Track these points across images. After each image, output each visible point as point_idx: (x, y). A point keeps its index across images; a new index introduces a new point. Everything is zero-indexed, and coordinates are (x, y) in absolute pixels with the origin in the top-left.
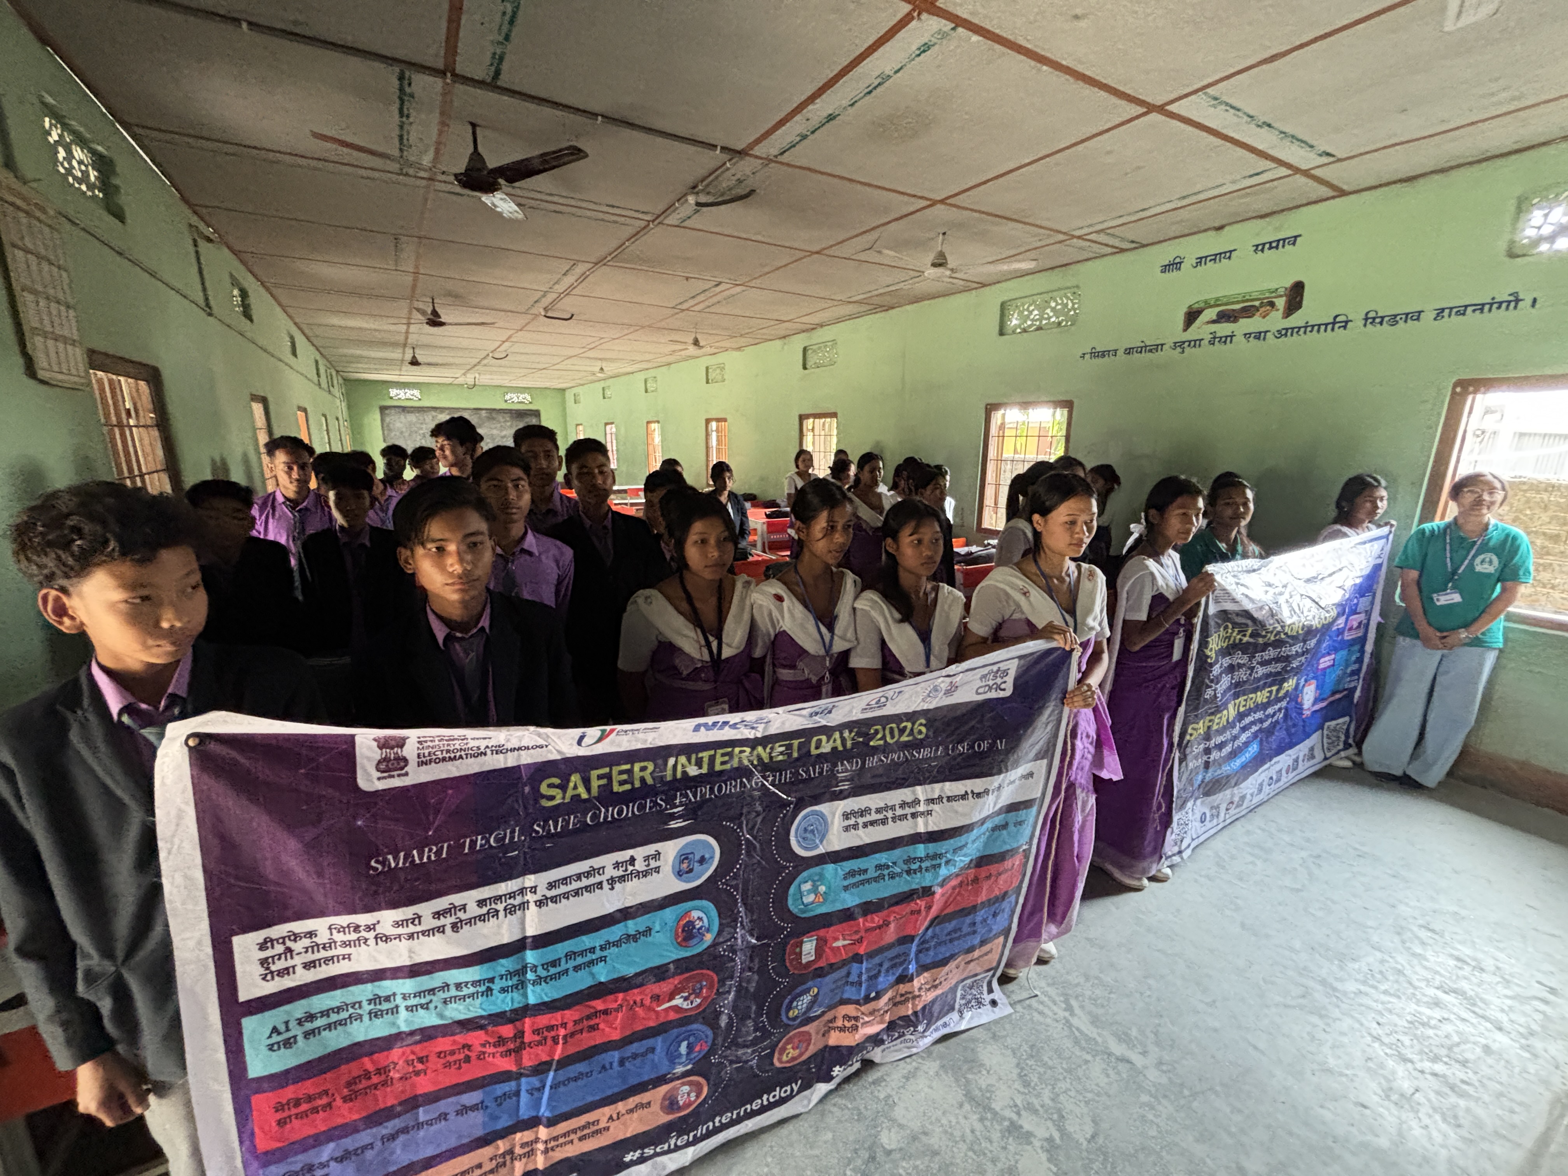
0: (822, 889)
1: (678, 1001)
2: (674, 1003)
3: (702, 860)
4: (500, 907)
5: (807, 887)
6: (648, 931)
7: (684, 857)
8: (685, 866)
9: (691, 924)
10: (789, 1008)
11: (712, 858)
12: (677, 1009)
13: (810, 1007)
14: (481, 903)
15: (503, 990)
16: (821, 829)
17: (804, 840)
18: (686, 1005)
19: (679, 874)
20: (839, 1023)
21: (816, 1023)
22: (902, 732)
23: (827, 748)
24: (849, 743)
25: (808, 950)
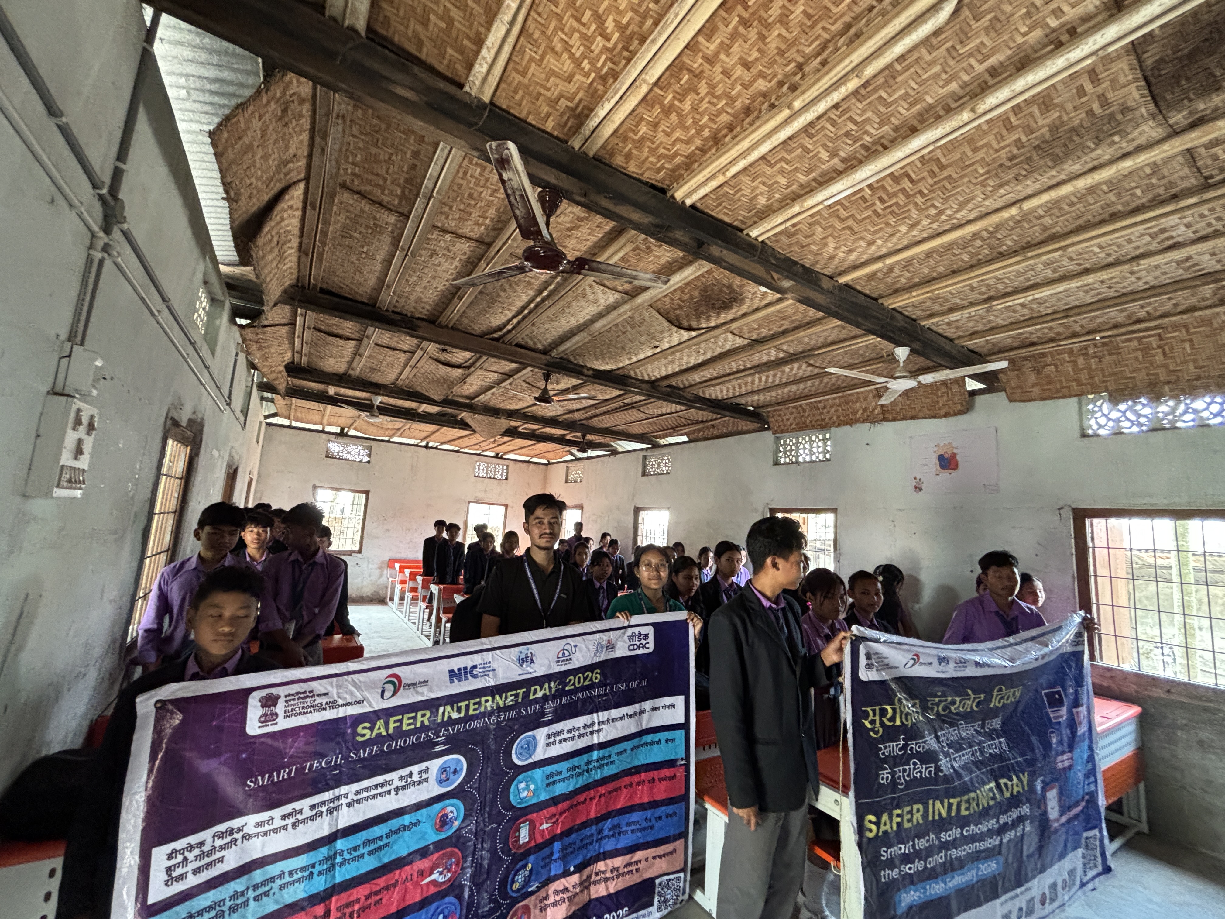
0: (532, 787)
1: (435, 876)
2: (433, 877)
3: (455, 772)
4: (324, 809)
5: (522, 786)
6: (418, 823)
7: (443, 770)
8: (444, 776)
9: (446, 816)
10: (513, 882)
11: (462, 769)
12: (434, 882)
13: (527, 882)
14: (312, 807)
15: (320, 873)
16: (531, 747)
17: (519, 755)
18: (441, 879)
19: (440, 782)
20: (551, 900)
21: (533, 898)
22: (585, 679)
23: (539, 694)
24: (553, 690)
25: (524, 835)
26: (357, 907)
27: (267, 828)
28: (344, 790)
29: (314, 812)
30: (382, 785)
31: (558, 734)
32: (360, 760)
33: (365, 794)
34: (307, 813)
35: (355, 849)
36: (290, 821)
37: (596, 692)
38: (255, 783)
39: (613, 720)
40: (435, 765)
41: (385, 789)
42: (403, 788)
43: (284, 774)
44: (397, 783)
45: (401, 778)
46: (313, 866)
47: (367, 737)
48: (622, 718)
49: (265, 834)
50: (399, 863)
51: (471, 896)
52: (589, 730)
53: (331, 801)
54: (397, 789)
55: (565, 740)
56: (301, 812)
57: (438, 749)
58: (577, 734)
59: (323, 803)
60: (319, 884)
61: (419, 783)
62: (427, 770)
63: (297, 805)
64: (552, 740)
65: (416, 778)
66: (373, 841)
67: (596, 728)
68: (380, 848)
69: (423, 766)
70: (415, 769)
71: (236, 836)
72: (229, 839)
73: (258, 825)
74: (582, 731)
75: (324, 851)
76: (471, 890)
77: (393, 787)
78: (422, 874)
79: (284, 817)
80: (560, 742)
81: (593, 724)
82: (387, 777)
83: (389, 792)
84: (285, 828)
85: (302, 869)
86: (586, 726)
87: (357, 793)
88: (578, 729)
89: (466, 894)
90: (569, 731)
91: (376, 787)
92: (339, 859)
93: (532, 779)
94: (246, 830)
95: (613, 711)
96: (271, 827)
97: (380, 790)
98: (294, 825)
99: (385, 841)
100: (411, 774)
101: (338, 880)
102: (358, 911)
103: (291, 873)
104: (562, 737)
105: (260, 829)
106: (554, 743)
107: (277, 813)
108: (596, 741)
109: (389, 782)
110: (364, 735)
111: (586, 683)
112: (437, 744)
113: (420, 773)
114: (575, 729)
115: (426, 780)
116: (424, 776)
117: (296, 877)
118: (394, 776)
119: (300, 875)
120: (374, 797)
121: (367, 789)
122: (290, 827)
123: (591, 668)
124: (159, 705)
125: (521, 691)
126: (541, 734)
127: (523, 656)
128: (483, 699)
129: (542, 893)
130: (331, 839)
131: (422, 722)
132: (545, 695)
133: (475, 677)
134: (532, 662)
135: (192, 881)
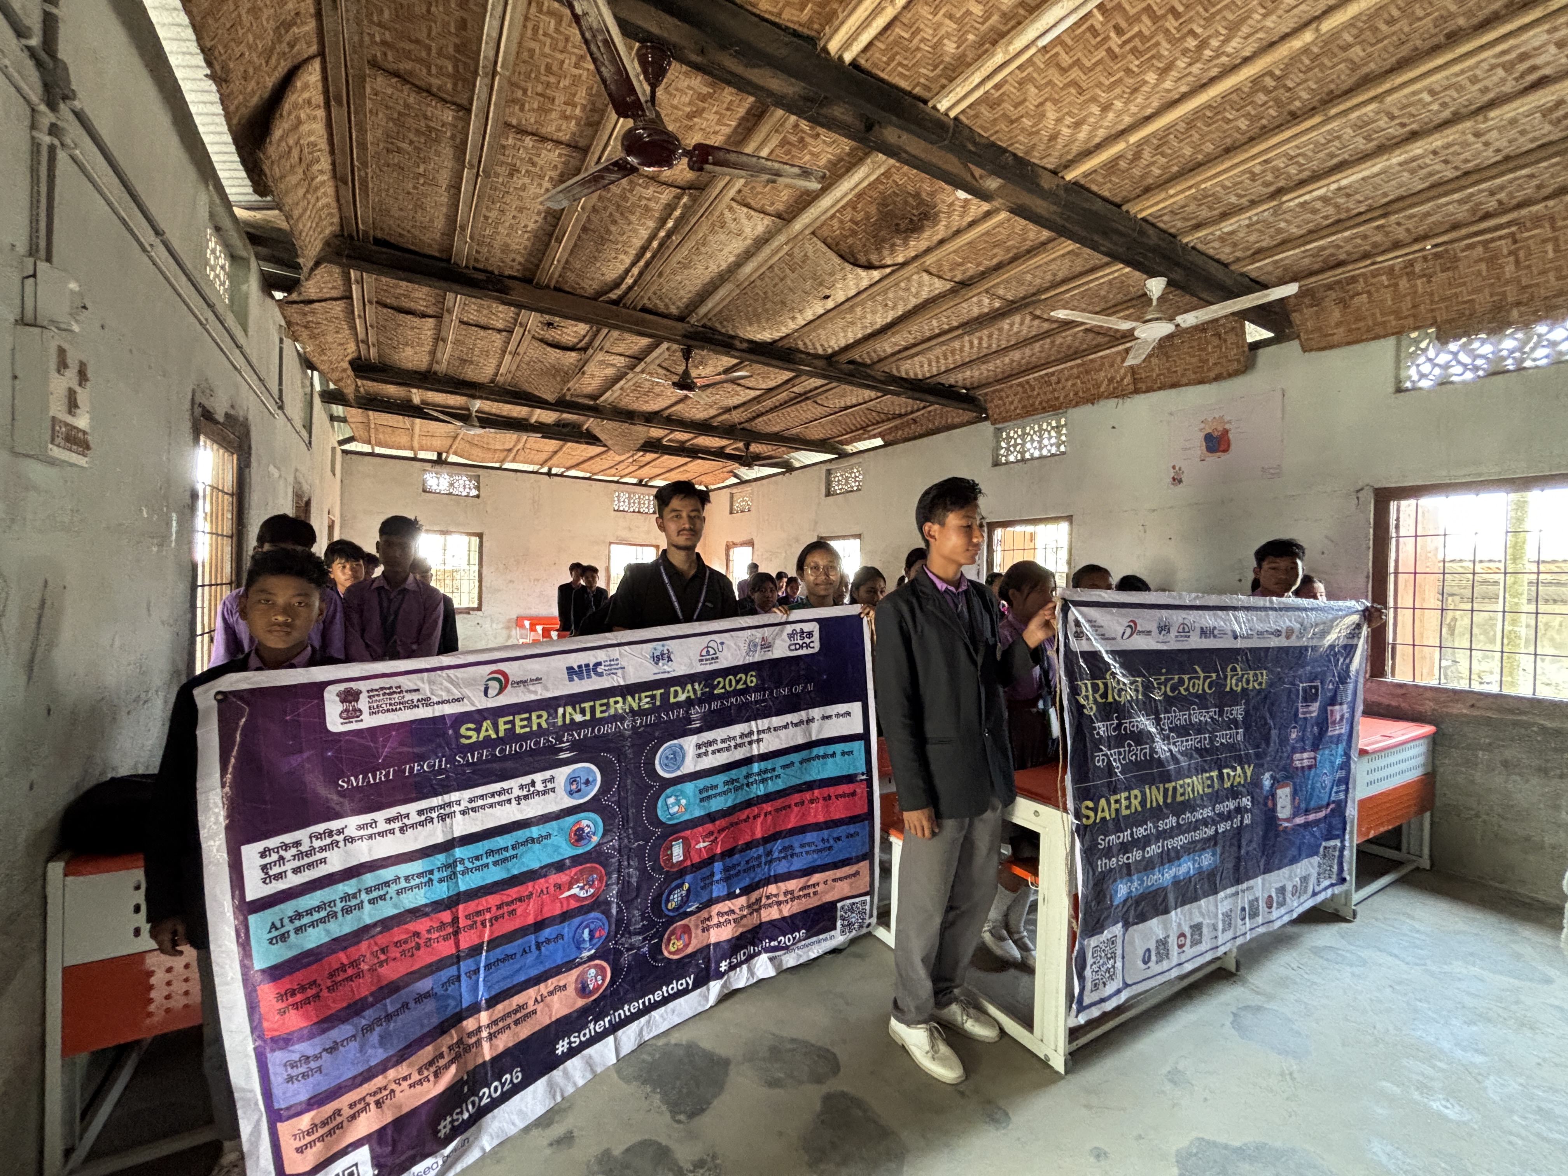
0: (683, 802)
1: (575, 890)
2: (572, 892)
3: (587, 782)
4: (434, 815)
5: (671, 800)
6: (549, 836)
7: (572, 780)
8: (574, 787)
9: (582, 829)
10: (668, 901)
11: (595, 780)
12: (574, 896)
13: (685, 901)
14: (420, 812)
15: (441, 881)
16: (678, 757)
17: (665, 766)
18: (582, 894)
19: (571, 793)
20: (715, 920)
21: (693, 918)
22: (738, 682)
23: (682, 697)
24: (699, 693)
25: (677, 853)
26: (488, 916)
27: (370, 831)
28: (454, 796)
29: (423, 818)
30: (500, 793)
31: (710, 743)
32: (468, 764)
33: (481, 803)
34: (415, 818)
35: (477, 858)
36: (396, 825)
37: (753, 697)
38: (348, 783)
39: (775, 729)
40: (562, 774)
41: (503, 798)
42: (526, 797)
43: (381, 776)
44: (517, 792)
45: (522, 787)
46: (431, 872)
47: (474, 739)
48: (786, 727)
49: (370, 837)
50: (531, 875)
51: (620, 911)
52: (747, 740)
53: (441, 807)
54: (518, 798)
55: (719, 751)
56: (407, 816)
57: (563, 756)
58: (732, 743)
59: (432, 809)
60: (441, 891)
61: (544, 793)
62: (552, 779)
63: (402, 809)
64: (703, 750)
65: (539, 787)
66: (499, 851)
67: (755, 737)
68: (505, 860)
69: (547, 774)
70: (538, 777)
71: (336, 837)
72: (328, 841)
73: (360, 827)
74: (739, 741)
75: (440, 859)
76: (618, 906)
77: (513, 796)
78: (559, 887)
79: (389, 821)
80: (714, 752)
81: (751, 733)
82: (505, 785)
83: (509, 801)
84: (392, 832)
85: (420, 875)
86: (742, 736)
87: (471, 800)
88: (734, 738)
89: (614, 911)
90: (723, 741)
91: (493, 795)
92: (460, 868)
93: (682, 792)
94: (347, 832)
95: (774, 719)
96: (375, 831)
97: (497, 799)
98: (402, 830)
99: (512, 852)
100: (533, 783)
101: (463, 888)
102: (491, 920)
103: (407, 878)
104: (715, 747)
105: (362, 832)
106: (706, 754)
107: (380, 816)
108: (755, 752)
109: (509, 791)
110: (470, 737)
111: (740, 687)
112: (561, 750)
113: (544, 781)
114: (729, 739)
115: (553, 790)
116: (550, 786)
117: (413, 883)
118: (513, 784)
119: (418, 881)
120: (491, 806)
121: (482, 797)
122: (397, 831)
123: (745, 668)
124: (220, 697)
125: (658, 692)
126: (689, 743)
127: (658, 653)
128: (612, 700)
129: (704, 914)
130: (447, 846)
131: (539, 725)
132: (689, 698)
133: (600, 675)
134: (670, 659)
135: (293, 881)
